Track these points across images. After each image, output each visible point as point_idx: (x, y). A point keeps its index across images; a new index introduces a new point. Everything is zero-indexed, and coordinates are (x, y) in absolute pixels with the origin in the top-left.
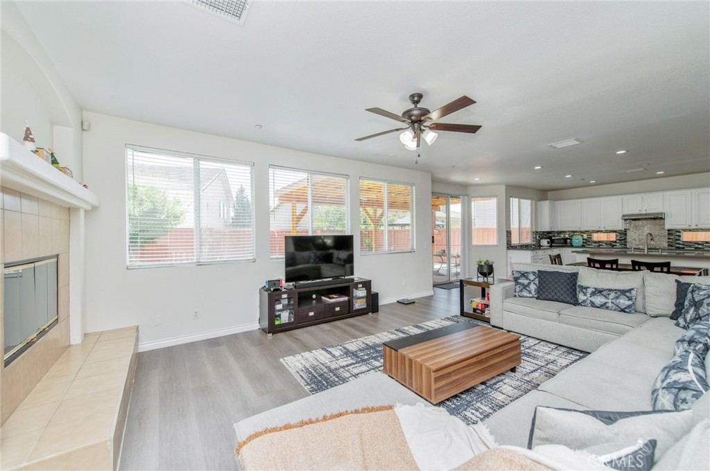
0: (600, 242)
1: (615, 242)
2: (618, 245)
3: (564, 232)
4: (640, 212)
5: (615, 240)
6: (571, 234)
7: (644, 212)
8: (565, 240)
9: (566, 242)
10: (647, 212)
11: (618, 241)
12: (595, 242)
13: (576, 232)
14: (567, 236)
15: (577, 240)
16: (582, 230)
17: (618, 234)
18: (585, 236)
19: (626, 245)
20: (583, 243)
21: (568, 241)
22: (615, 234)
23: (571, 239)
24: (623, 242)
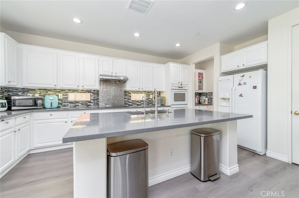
0: (76, 102)
1: (90, 102)
2: (92, 104)
3: (34, 90)
4: (112, 74)
5: (89, 100)
6: (43, 93)
7: (114, 75)
8: (35, 101)
9: (36, 104)
10: (116, 75)
11: (92, 101)
12: (71, 103)
13: (50, 90)
14: (37, 95)
15: (51, 100)
16: (58, 87)
17: (92, 94)
18: (61, 96)
19: (98, 104)
20: (59, 103)
21: (39, 102)
22: (89, 94)
23: (43, 100)
24: (96, 101)
